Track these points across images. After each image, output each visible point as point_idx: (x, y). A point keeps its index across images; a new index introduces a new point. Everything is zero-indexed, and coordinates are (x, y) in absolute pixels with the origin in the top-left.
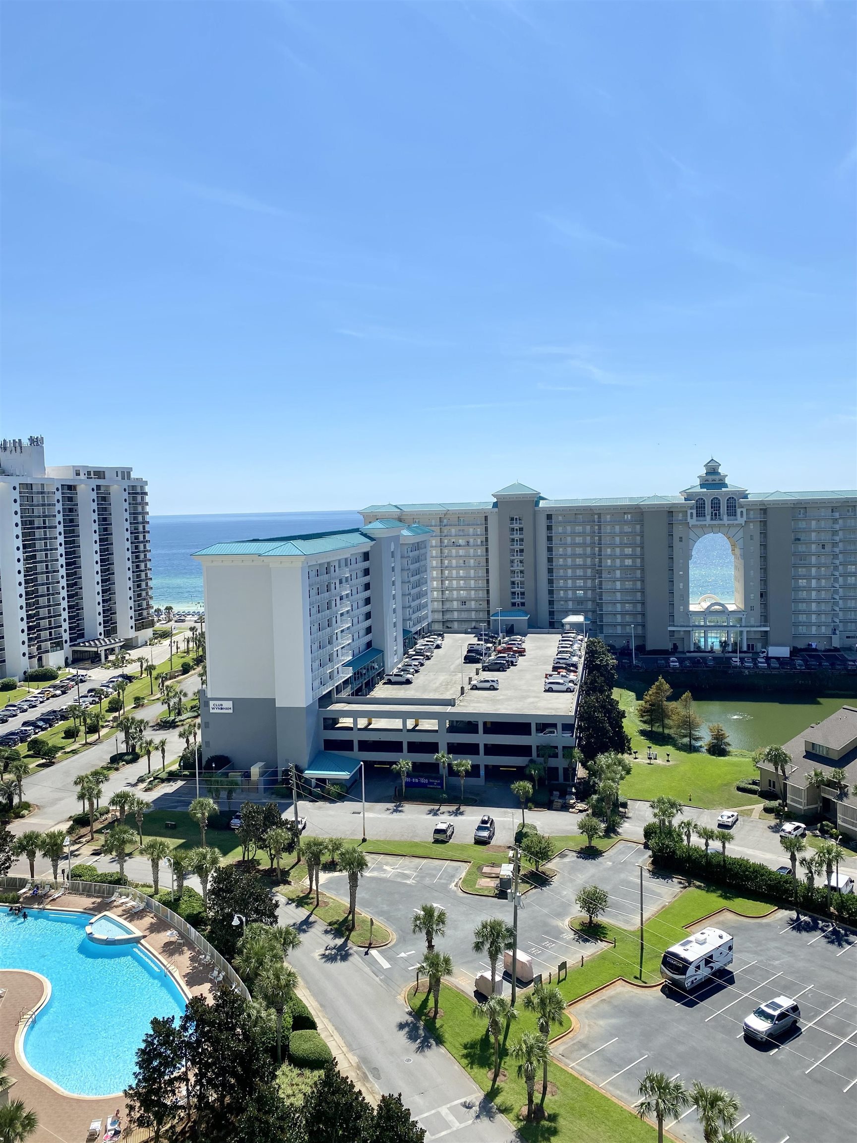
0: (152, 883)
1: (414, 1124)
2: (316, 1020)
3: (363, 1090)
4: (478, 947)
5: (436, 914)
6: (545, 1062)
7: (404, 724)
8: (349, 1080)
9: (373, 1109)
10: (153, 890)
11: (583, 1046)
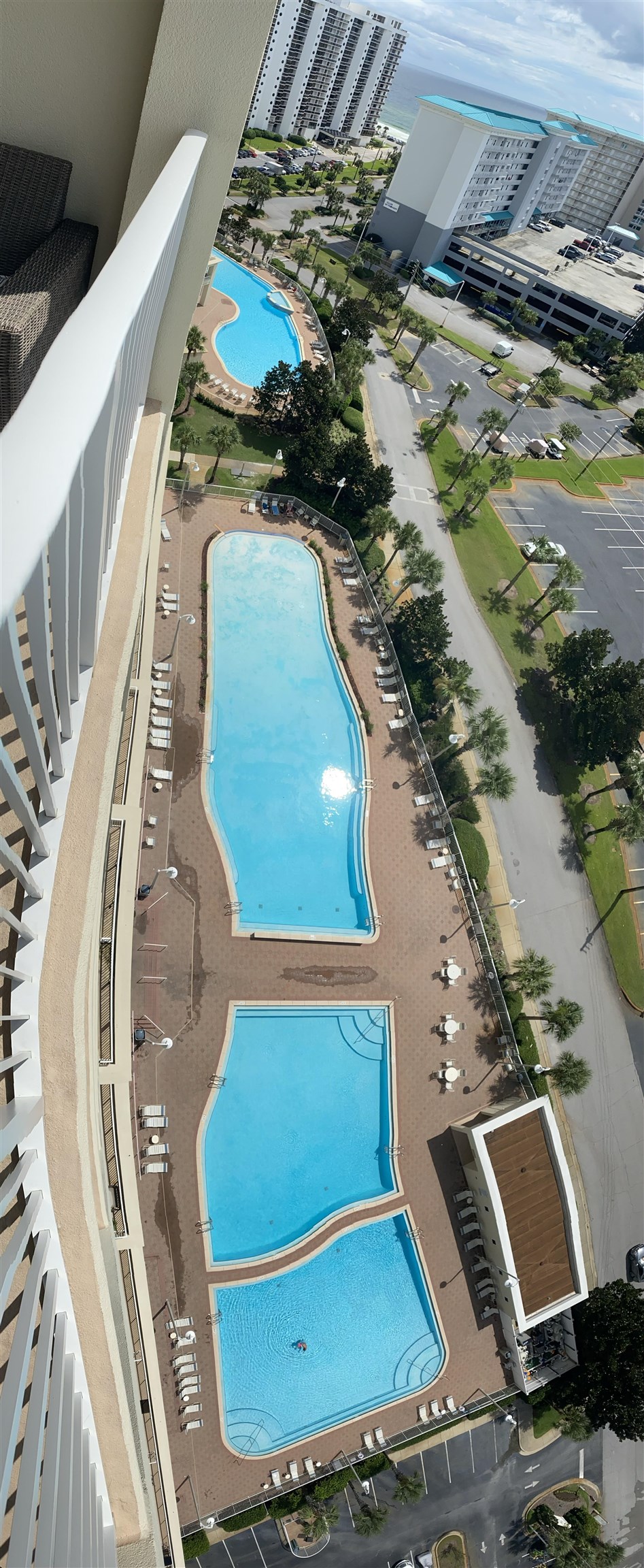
0: (311, 288)
1: (393, 486)
2: (364, 408)
3: (373, 455)
4: (480, 421)
5: (464, 389)
6: (483, 497)
7: (505, 270)
8: (368, 447)
9: (374, 467)
10: (309, 292)
11: (511, 503)
